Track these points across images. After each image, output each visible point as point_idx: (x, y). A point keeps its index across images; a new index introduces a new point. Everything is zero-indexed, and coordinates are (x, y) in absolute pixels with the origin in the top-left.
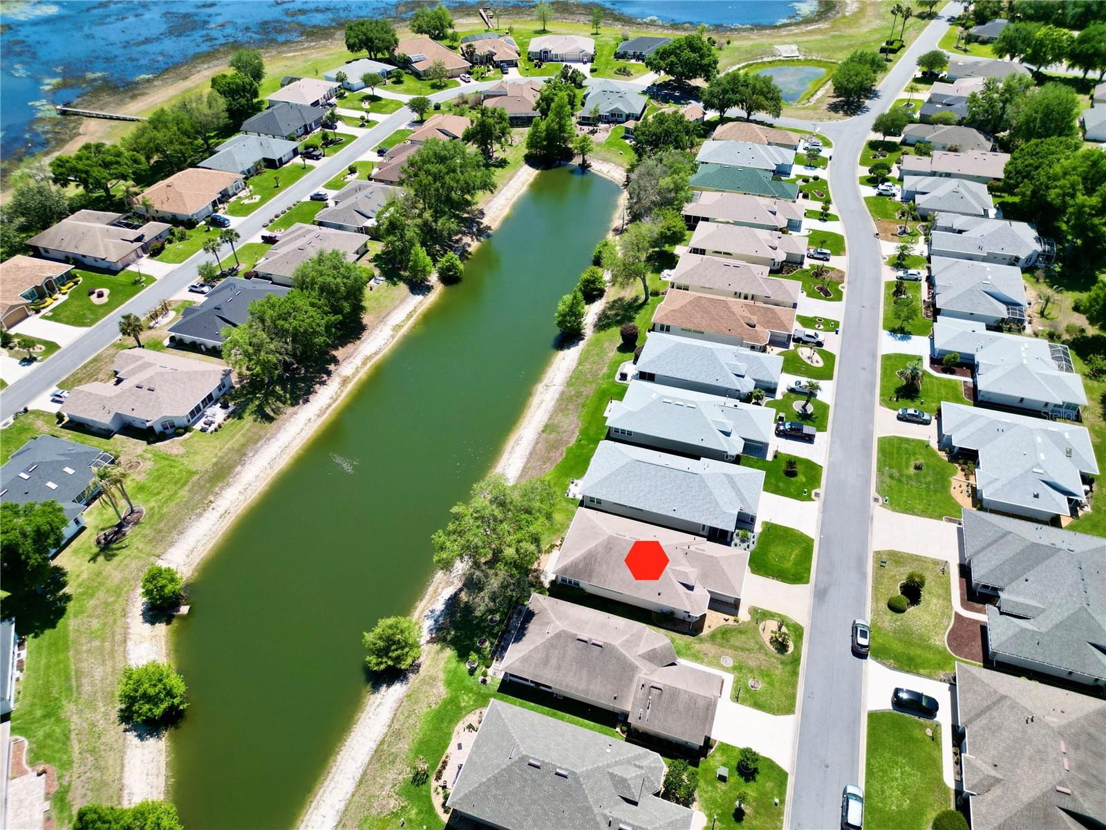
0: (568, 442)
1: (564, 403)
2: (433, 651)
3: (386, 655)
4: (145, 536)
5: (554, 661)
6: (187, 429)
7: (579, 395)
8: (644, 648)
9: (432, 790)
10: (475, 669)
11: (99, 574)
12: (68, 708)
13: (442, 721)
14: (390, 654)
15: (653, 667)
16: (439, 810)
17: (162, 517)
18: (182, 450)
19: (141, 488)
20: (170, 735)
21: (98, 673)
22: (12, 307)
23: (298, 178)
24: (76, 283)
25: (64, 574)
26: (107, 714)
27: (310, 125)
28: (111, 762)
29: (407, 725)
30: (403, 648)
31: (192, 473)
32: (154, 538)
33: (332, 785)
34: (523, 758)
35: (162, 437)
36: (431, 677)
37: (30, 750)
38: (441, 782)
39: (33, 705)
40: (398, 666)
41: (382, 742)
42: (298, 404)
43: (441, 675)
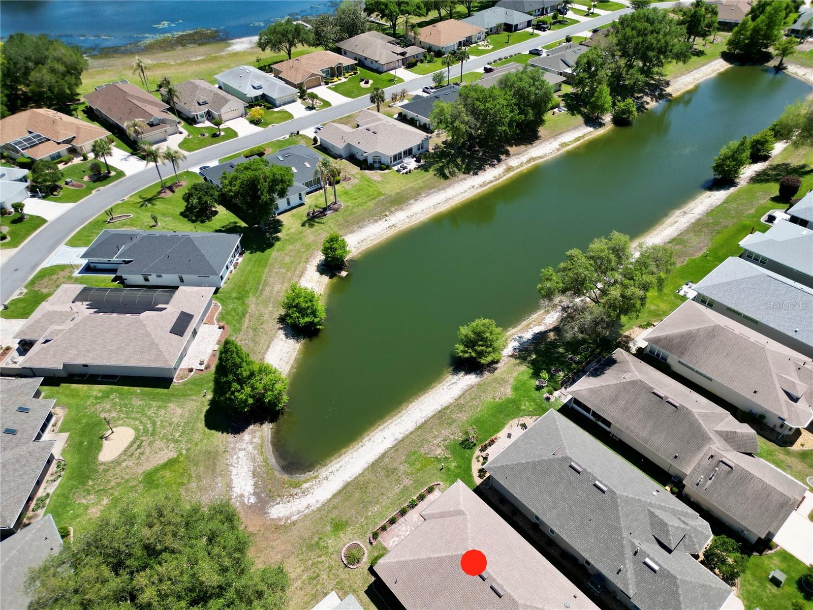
0: (692, 255)
1: (698, 226)
2: (512, 362)
3: (472, 347)
4: (337, 221)
5: (622, 403)
6: (388, 167)
7: (717, 223)
8: (722, 427)
9: (475, 456)
10: (543, 387)
11: (301, 233)
12: (251, 300)
13: (501, 412)
14: (476, 347)
15: (729, 447)
16: (475, 474)
17: (352, 213)
18: (380, 179)
19: (346, 193)
20: (305, 343)
21: (277, 287)
22: (313, 75)
23: (525, 40)
24: (355, 73)
25: (282, 226)
26: (272, 313)
27: (547, 9)
28: (263, 341)
29: (471, 404)
30: (487, 347)
31: (380, 194)
32: (342, 224)
33: (399, 420)
34: (566, 459)
35: (371, 167)
36: (503, 379)
37: (221, 313)
38: (484, 454)
39: (233, 289)
40: (479, 360)
41: (447, 408)
42: (468, 174)
43: (512, 381)
